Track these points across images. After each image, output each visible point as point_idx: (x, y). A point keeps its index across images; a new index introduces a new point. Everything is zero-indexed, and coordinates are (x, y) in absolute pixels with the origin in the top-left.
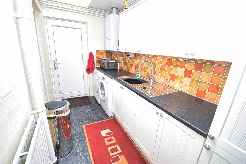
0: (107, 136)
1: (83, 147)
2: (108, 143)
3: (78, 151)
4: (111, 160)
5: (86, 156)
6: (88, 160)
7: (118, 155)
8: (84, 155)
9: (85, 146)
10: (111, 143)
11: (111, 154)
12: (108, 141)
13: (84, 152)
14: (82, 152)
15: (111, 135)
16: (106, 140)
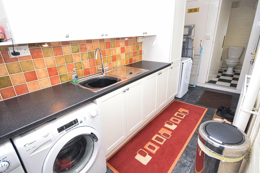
0: (148, 153)
1: (181, 170)
2: (156, 147)
3: (189, 170)
4: (169, 137)
5: (185, 158)
6: (186, 154)
7: (161, 135)
8: (186, 161)
9: (177, 168)
10: (154, 145)
11: (165, 140)
12: (153, 148)
13: (184, 163)
14: (186, 166)
15: (144, 151)
16: (154, 152)
